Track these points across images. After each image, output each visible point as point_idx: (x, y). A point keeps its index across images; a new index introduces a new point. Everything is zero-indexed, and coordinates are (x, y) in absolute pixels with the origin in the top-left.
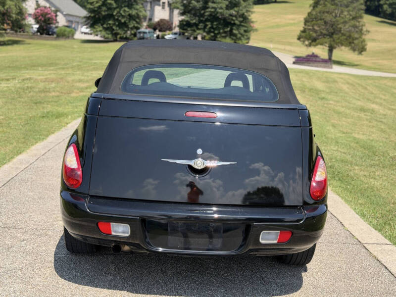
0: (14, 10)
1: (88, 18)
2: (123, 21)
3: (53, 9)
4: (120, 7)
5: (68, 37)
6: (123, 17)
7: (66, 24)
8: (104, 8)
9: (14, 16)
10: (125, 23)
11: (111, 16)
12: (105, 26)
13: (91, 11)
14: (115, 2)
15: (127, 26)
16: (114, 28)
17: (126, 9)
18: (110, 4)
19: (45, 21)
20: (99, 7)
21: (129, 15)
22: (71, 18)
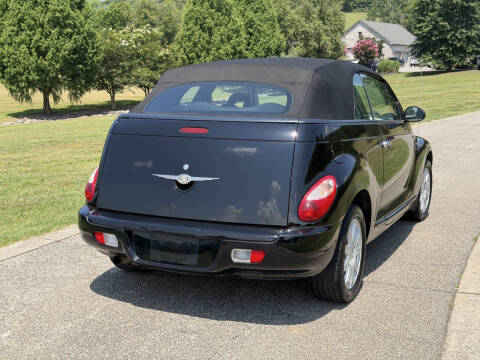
0: (330, 46)
1: (414, 46)
2: (458, 45)
3: (378, 40)
4: (455, 29)
5: (391, 71)
6: (459, 40)
7: (393, 56)
8: (436, 33)
9: (330, 52)
10: (462, 47)
11: (444, 41)
12: (435, 54)
13: (419, 37)
14: (449, 23)
15: (464, 52)
16: (447, 54)
17: (464, 31)
18: (443, 26)
19: (366, 55)
20: (430, 32)
21: (468, 38)
22: (399, 49)
